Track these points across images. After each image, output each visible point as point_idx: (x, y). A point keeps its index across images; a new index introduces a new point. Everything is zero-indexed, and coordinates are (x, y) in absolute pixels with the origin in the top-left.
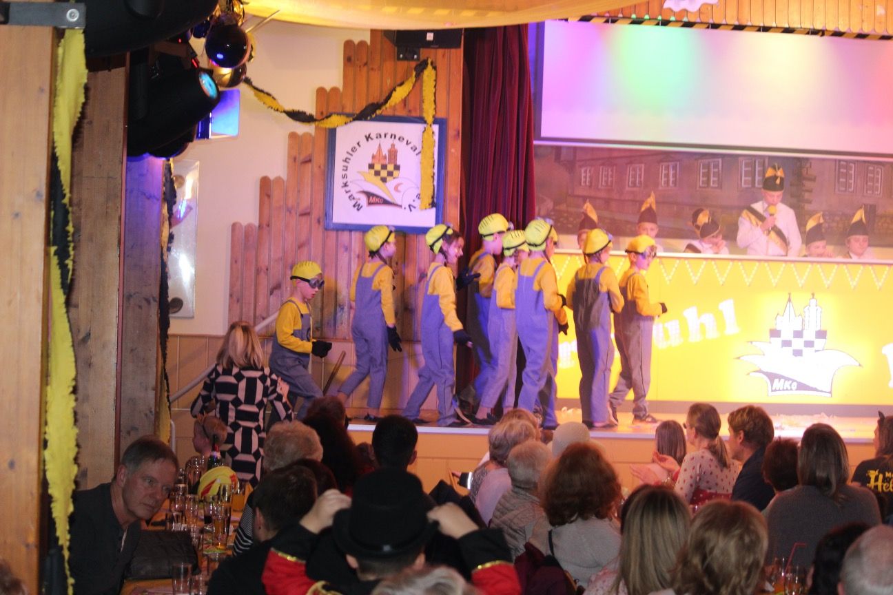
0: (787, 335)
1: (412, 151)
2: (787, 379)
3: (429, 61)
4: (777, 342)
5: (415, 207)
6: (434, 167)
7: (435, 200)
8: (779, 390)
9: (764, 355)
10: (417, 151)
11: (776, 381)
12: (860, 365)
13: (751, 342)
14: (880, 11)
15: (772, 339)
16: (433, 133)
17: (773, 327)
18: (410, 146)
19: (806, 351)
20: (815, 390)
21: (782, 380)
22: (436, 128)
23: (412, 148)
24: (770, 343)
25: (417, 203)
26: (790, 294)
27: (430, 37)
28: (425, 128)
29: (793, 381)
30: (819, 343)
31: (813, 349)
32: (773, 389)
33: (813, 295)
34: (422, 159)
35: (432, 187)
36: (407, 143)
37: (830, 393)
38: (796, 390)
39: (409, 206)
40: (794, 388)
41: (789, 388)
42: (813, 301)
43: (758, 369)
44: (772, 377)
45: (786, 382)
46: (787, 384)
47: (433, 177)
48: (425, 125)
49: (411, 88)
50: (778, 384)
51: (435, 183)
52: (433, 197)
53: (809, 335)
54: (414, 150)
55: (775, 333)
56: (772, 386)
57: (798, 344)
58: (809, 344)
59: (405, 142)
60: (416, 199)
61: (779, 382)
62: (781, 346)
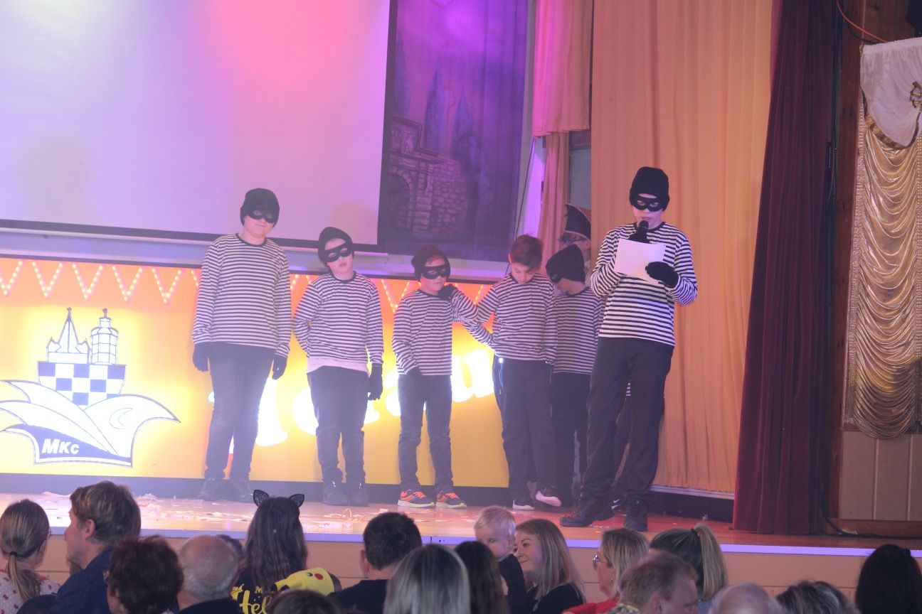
0: (64, 372)
2: (64, 438)
4: (50, 381)
8: (52, 455)
9: (29, 402)
11: (47, 441)
12: (176, 419)
13: (9, 382)
15: (41, 377)
17: (44, 359)
19: (94, 397)
20: (106, 455)
21: (57, 441)
24: (38, 384)
26: (69, 309)
29: (74, 441)
30: (113, 385)
31: (103, 395)
32: (44, 451)
33: (105, 311)
37: (129, 460)
38: (77, 455)
40: (77, 452)
41: (67, 452)
42: (105, 324)
43: (20, 422)
44: (41, 434)
45: (63, 443)
46: (64, 447)
50: (49, 446)
53: (99, 373)
55: (46, 369)
56: (41, 448)
57: (81, 385)
58: (98, 386)
61: (52, 442)
62: (54, 388)
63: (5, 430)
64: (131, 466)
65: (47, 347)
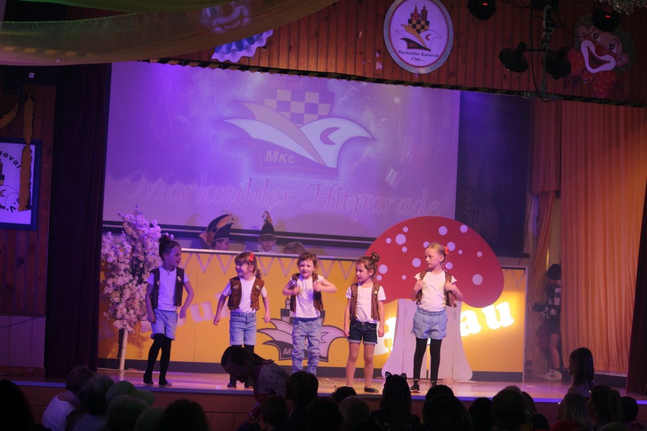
1: (14, 165)
3: (30, 95)
4: (287, 319)
5: (15, 209)
6: (30, 177)
7: (31, 204)
8: (288, 356)
9: (276, 329)
10: (18, 165)
11: (286, 349)
14: (379, 66)
15: (282, 317)
16: (31, 151)
17: (284, 307)
18: (13, 160)
21: (290, 349)
22: (33, 147)
23: (14, 162)
24: (281, 320)
25: (17, 206)
27: (32, 75)
28: (24, 147)
34: (21, 171)
35: (29, 194)
36: (11, 159)
37: (327, 358)
39: (11, 207)
43: (272, 339)
44: (282, 346)
47: (29, 186)
48: (25, 145)
49: (15, 115)
50: (287, 352)
51: (31, 190)
52: (29, 201)
54: (16, 165)
55: (285, 312)
56: (282, 353)
59: (9, 157)
60: (16, 202)
61: (288, 350)
62: (289, 322)
63: (265, 343)
64: (328, 362)
65: (286, 302)
